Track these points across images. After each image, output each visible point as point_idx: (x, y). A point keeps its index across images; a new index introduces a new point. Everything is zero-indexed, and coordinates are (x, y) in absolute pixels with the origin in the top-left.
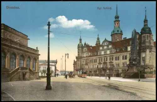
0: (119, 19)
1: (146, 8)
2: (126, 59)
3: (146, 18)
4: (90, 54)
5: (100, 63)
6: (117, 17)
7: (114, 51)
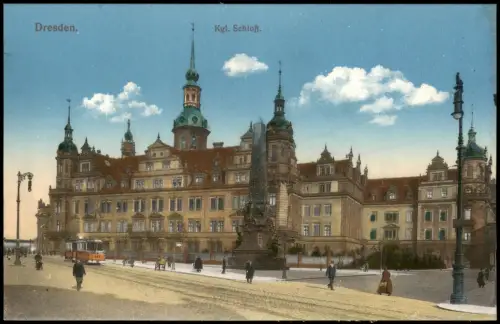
0: (198, 83)
1: (280, 62)
2: (221, 207)
3: (280, 91)
4: (102, 182)
5: (139, 217)
6: (192, 76)
7: (186, 181)
